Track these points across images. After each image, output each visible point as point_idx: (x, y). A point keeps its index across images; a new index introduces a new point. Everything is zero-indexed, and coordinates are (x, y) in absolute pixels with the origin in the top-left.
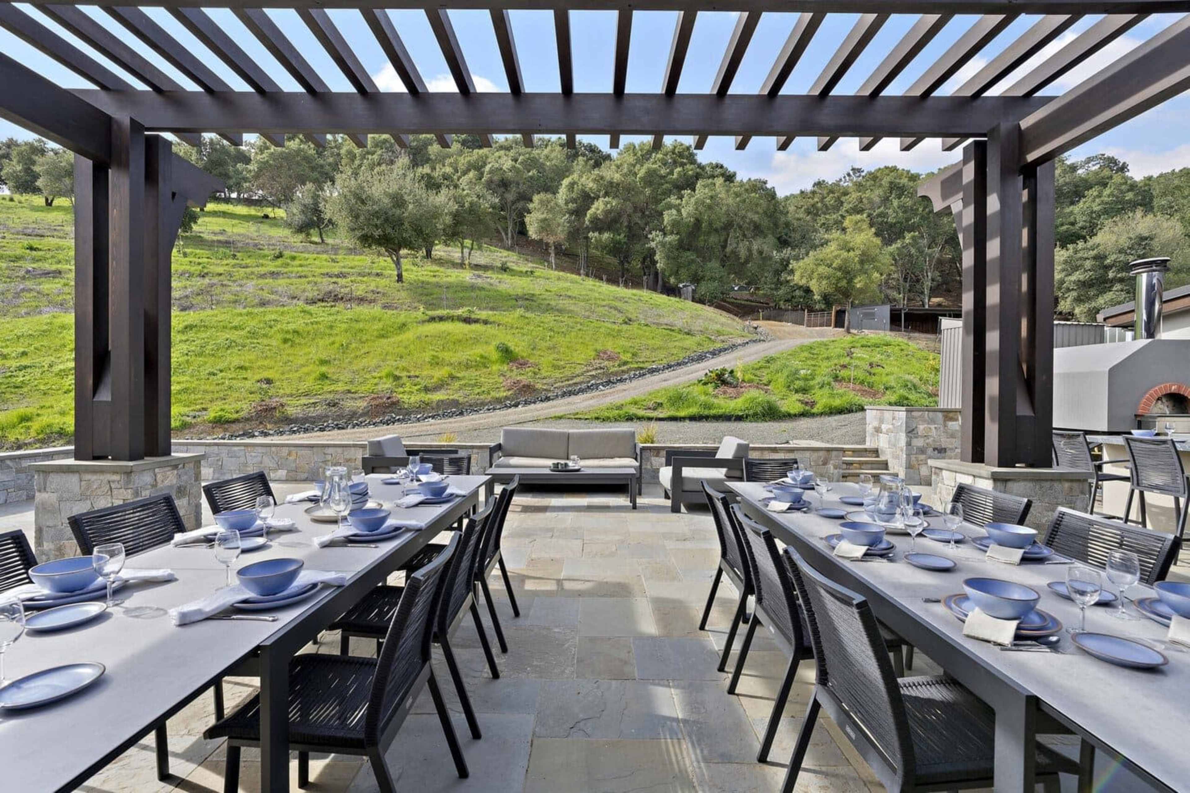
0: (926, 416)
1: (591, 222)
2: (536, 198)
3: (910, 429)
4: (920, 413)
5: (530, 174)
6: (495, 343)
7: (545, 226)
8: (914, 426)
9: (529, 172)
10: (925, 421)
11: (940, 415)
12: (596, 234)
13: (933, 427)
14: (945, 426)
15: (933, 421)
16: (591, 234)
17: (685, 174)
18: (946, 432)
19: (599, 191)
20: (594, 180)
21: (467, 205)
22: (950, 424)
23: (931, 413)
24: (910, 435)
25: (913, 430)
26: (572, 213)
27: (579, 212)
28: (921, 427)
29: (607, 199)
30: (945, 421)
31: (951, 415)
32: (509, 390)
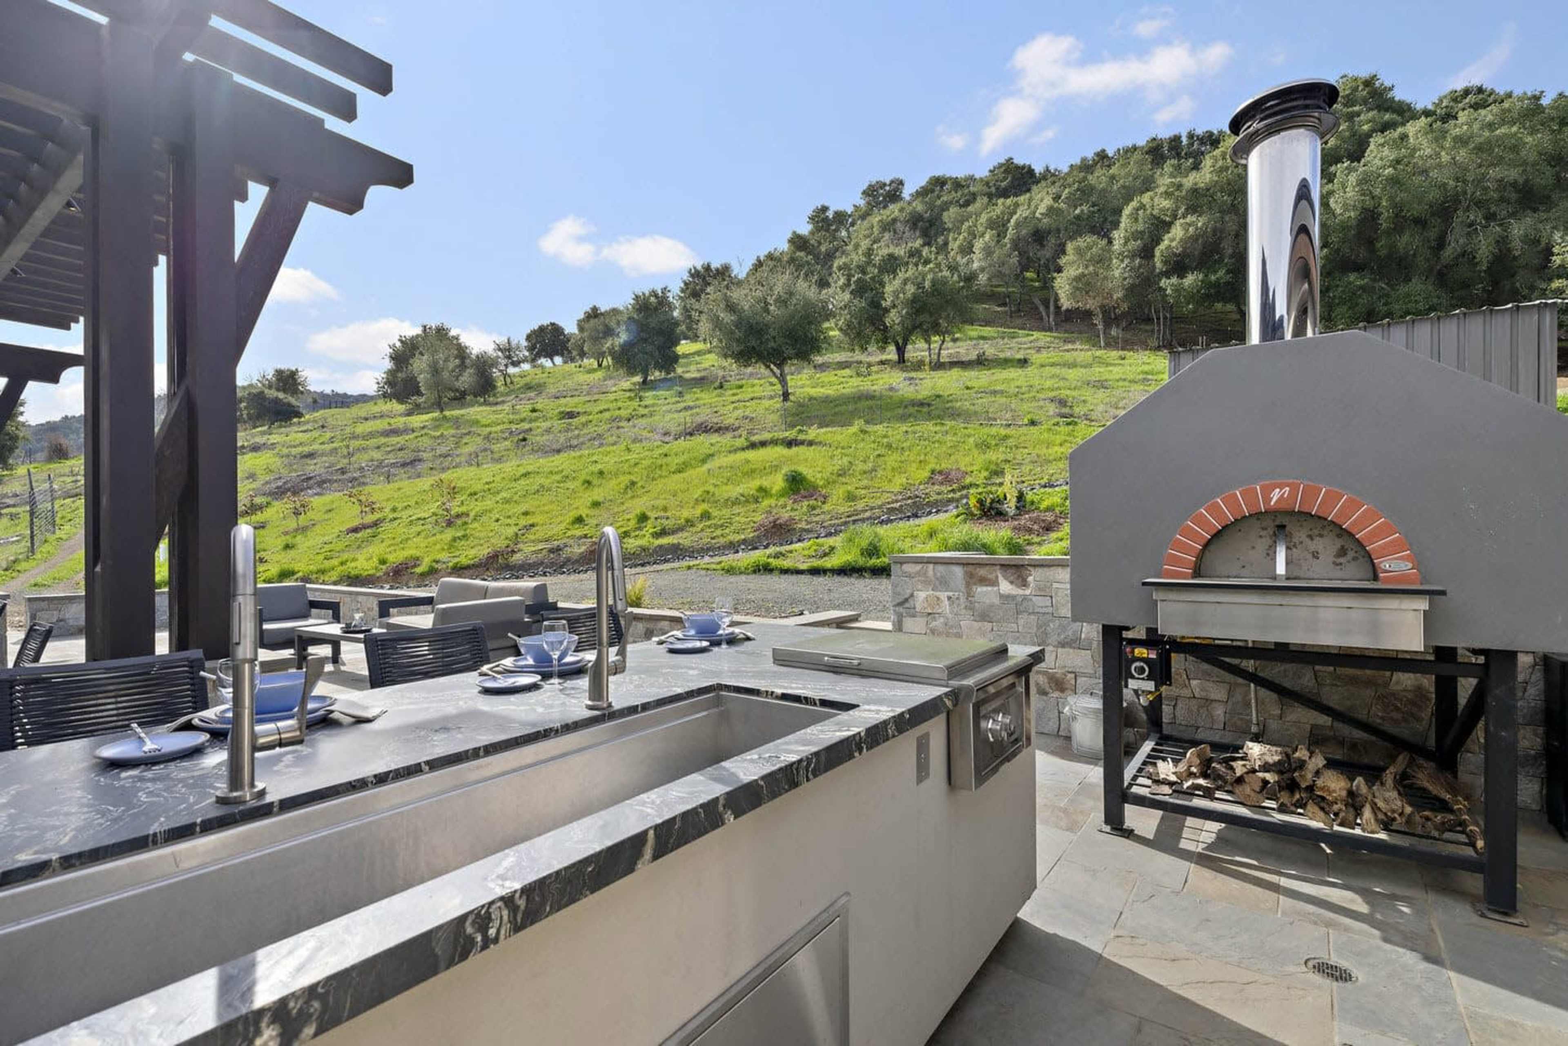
0: (930, 573)
1: (1165, 263)
2: (1070, 247)
3: (901, 599)
4: (918, 567)
5: (1077, 211)
6: (785, 470)
7: (1083, 285)
8: (909, 592)
9: (1076, 208)
10: (927, 583)
11: (958, 571)
12: (1174, 280)
13: (943, 595)
14: (969, 595)
15: (943, 583)
16: (1164, 282)
17: (1354, 134)
18: (970, 607)
19: (1178, 208)
20: (1167, 195)
21: (927, 284)
22: (980, 590)
23: (940, 568)
24: (901, 610)
25: (906, 600)
26: (1133, 256)
27: (1147, 253)
28: (921, 595)
29: (1189, 219)
30: (968, 585)
31: (982, 572)
32: (755, 531)
